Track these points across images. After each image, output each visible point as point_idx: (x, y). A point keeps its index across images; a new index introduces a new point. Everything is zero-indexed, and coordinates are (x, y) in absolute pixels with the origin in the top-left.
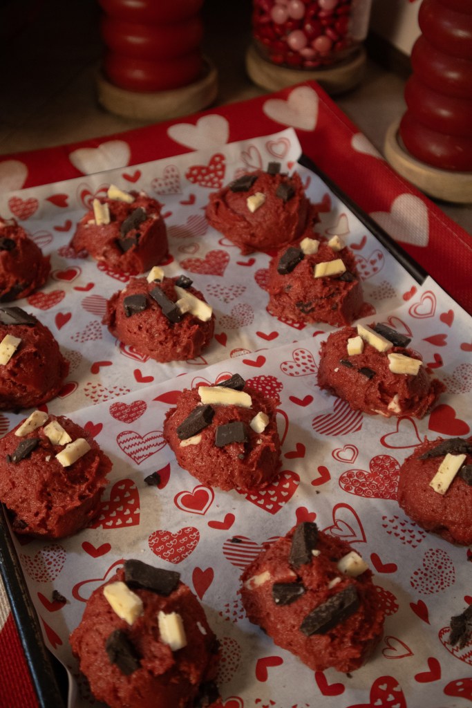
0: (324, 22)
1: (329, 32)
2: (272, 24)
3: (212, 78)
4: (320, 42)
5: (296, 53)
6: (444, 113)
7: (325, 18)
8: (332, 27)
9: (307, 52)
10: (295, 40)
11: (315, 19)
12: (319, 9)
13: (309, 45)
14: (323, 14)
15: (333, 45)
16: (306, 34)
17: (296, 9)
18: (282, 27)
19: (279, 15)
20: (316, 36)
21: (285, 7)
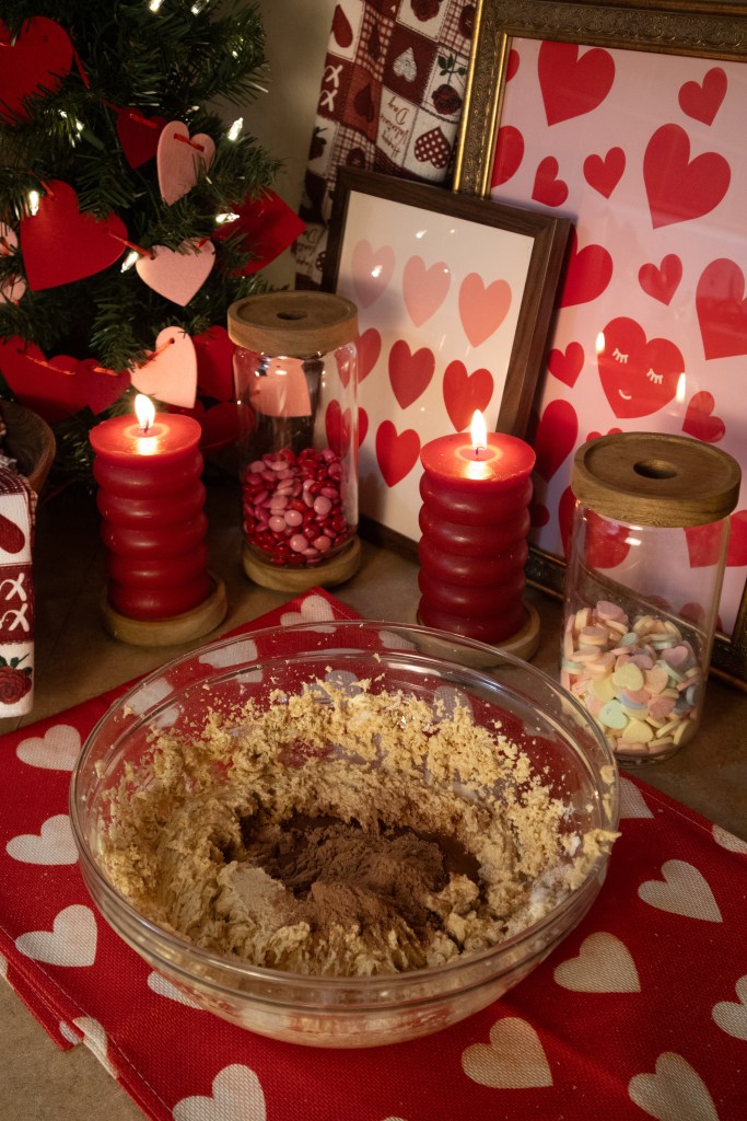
0: (322, 524)
1: (327, 531)
2: (270, 531)
4: (320, 542)
5: (298, 553)
6: (460, 600)
7: (321, 522)
8: (330, 527)
9: (308, 552)
10: (297, 543)
11: (313, 523)
12: (316, 514)
13: (310, 546)
14: (319, 518)
15: (333, 540)
16: (306, 536)
17: (294, 517)
18: (282, 534)
19: (277, 524)
20: (316, 537)
21: (283, 517)
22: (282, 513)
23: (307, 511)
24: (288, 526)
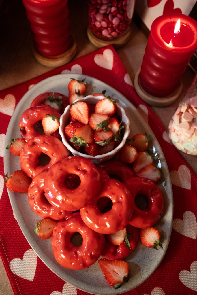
0: (115, 28)
1: (117, 30)
2: (95, 26)
3: (74, 48)
4: (114, 34)
7: (114, 27)
8: (118, 29)
9: (109, 36)
10: (104, 33)
11: (112, 27)
12: (113, 24)
13: (110, 34)
14: (114, 26)
15: (119, 34)
16: (108, 31)
17: (104, 24)
18: (99, 28)
19: (98, 24)
20: (112, 32)
21: (100, 22)
22: (100, 21)
23: (109, 23)
24: (102, 27)
